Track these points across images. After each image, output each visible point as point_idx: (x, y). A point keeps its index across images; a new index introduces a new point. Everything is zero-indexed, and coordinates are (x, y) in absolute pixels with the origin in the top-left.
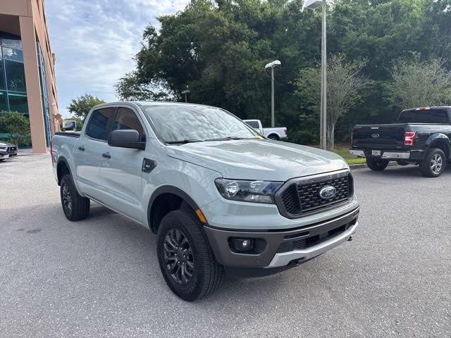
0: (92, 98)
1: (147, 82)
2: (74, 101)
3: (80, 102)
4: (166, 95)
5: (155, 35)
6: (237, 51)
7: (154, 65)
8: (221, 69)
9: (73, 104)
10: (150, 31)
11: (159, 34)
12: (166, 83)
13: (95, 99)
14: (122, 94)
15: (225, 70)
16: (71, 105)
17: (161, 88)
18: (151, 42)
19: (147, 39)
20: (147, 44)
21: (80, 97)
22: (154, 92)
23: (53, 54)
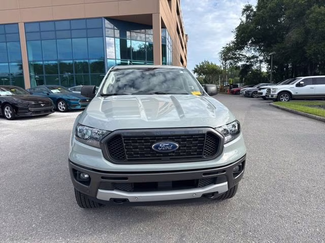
0: (208, 63)
1: (241, 48)
2: (197, 66)
3: (201, 66)
4: (257, 57)
5: (252, 10)
6: (321, 14)
7: (246, 35)
8: (303, 31)
9: (196, 68)
10: (248, 8)
11: (255, 10)
12: (258, 48)
13: (210, 63)
14: (224, 59)
15: (307, 32)
16: (195, 69)
17: (253, 52)
18: (248, 17)
19: (245, 15)
20: (244, 19)
21: (201, 63)
22: (247, 55)
23: (186, 35)
